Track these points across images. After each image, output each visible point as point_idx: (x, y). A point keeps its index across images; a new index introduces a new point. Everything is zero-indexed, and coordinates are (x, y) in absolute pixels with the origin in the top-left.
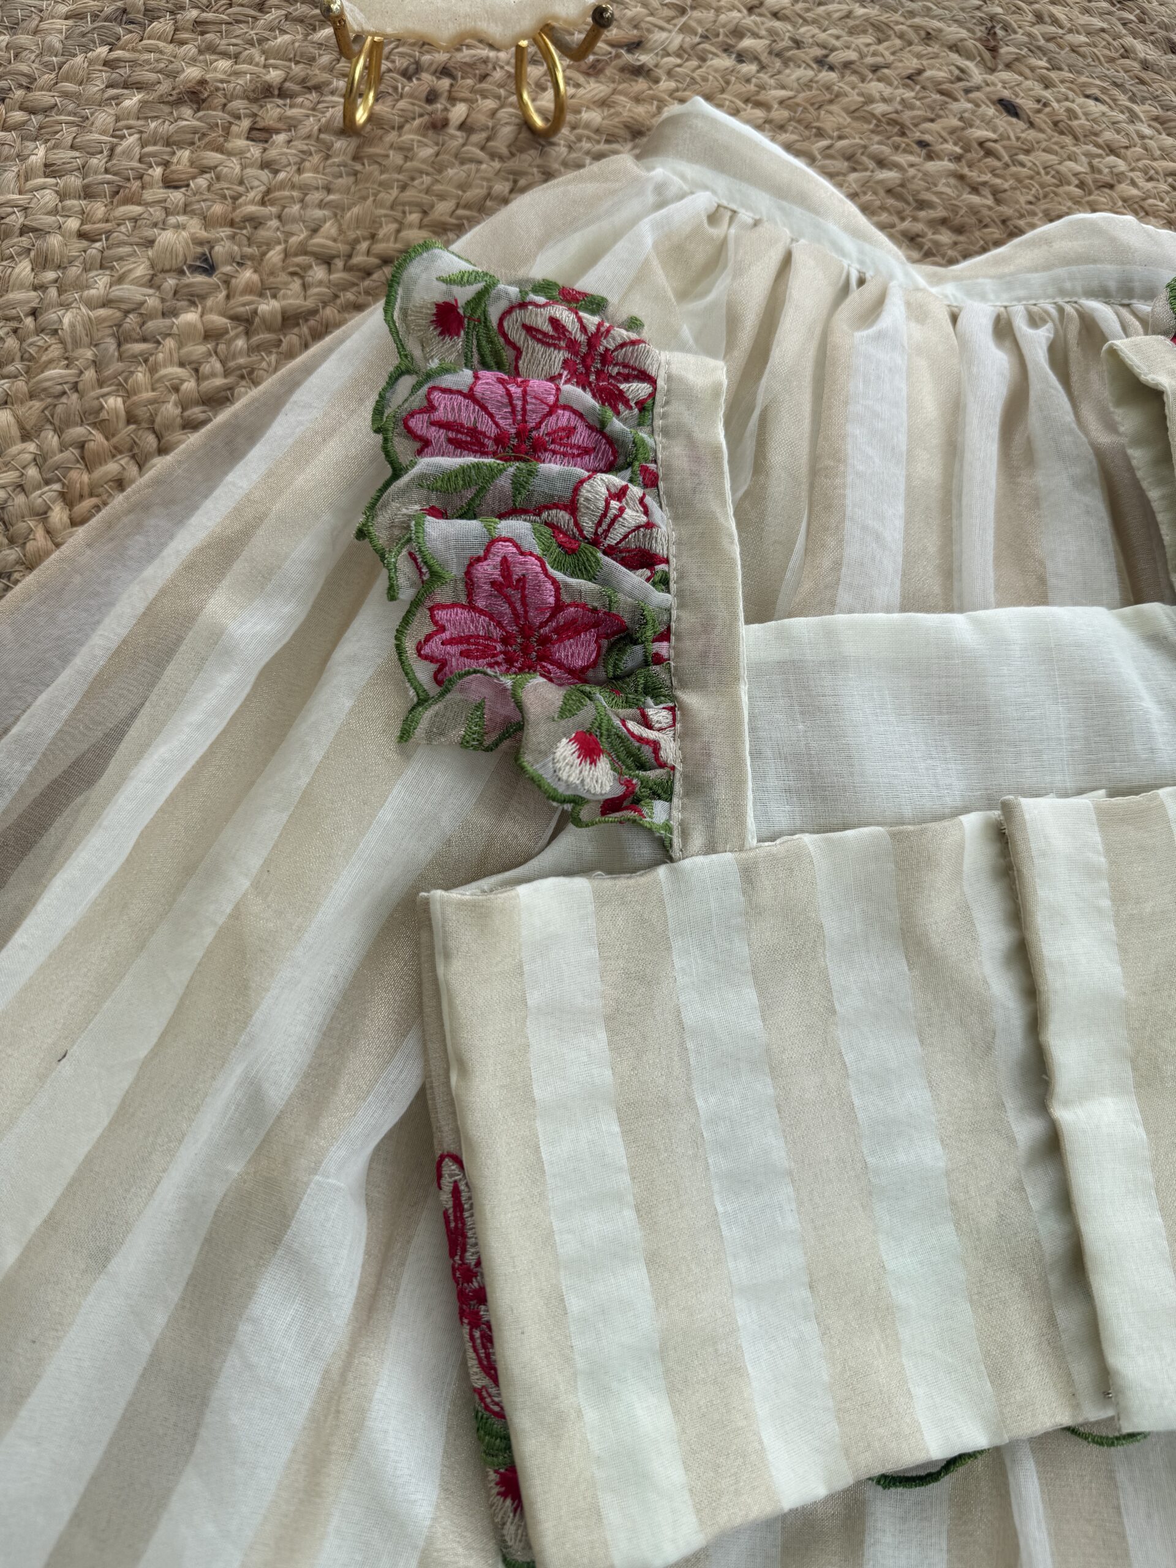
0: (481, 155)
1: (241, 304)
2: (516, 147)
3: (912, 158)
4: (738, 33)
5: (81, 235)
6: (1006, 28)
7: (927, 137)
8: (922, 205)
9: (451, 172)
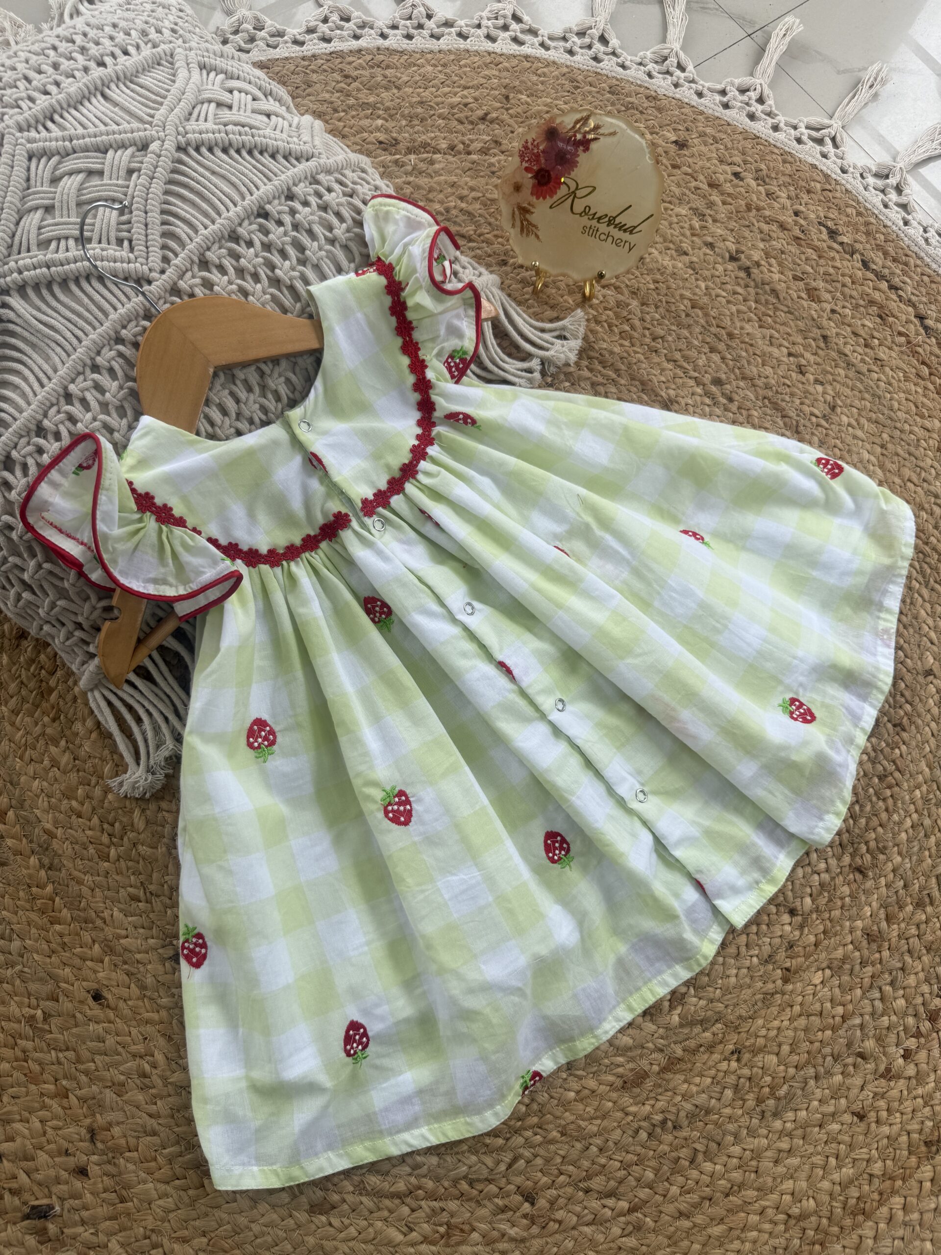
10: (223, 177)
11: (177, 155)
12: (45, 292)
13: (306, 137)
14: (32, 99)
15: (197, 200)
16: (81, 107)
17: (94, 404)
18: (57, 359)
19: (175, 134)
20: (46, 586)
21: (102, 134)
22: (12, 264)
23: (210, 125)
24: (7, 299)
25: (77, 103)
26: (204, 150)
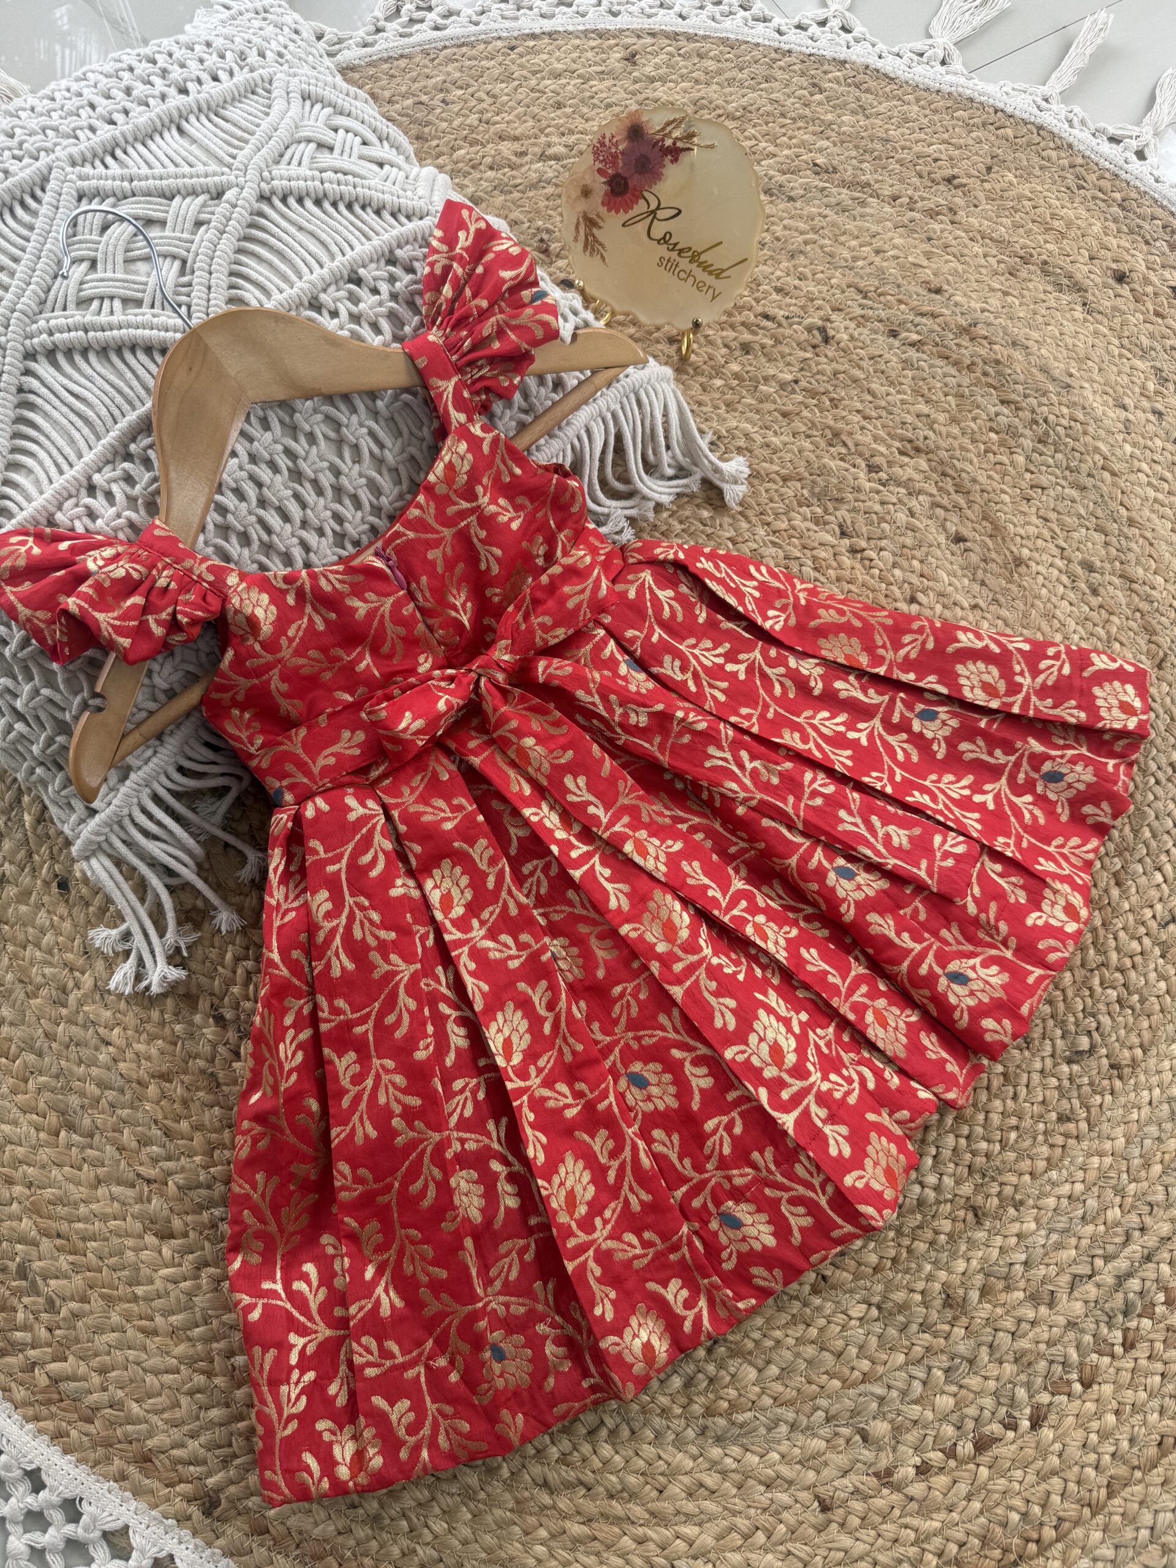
10: (312, 234)
11: (256, 206)
12: (78, 358)
13: (421, 192)
14: (93, 129)
15: (276, 261)
16: (149, 143)
17: (119, 496)
18: (82, 444)
19: (257, 179)
20: (43, 716)
21: (169, 177)
22: (42, 323)
23: (304, 171)
24: (32, 365)
25: (144, 137)
26: (291, 201)
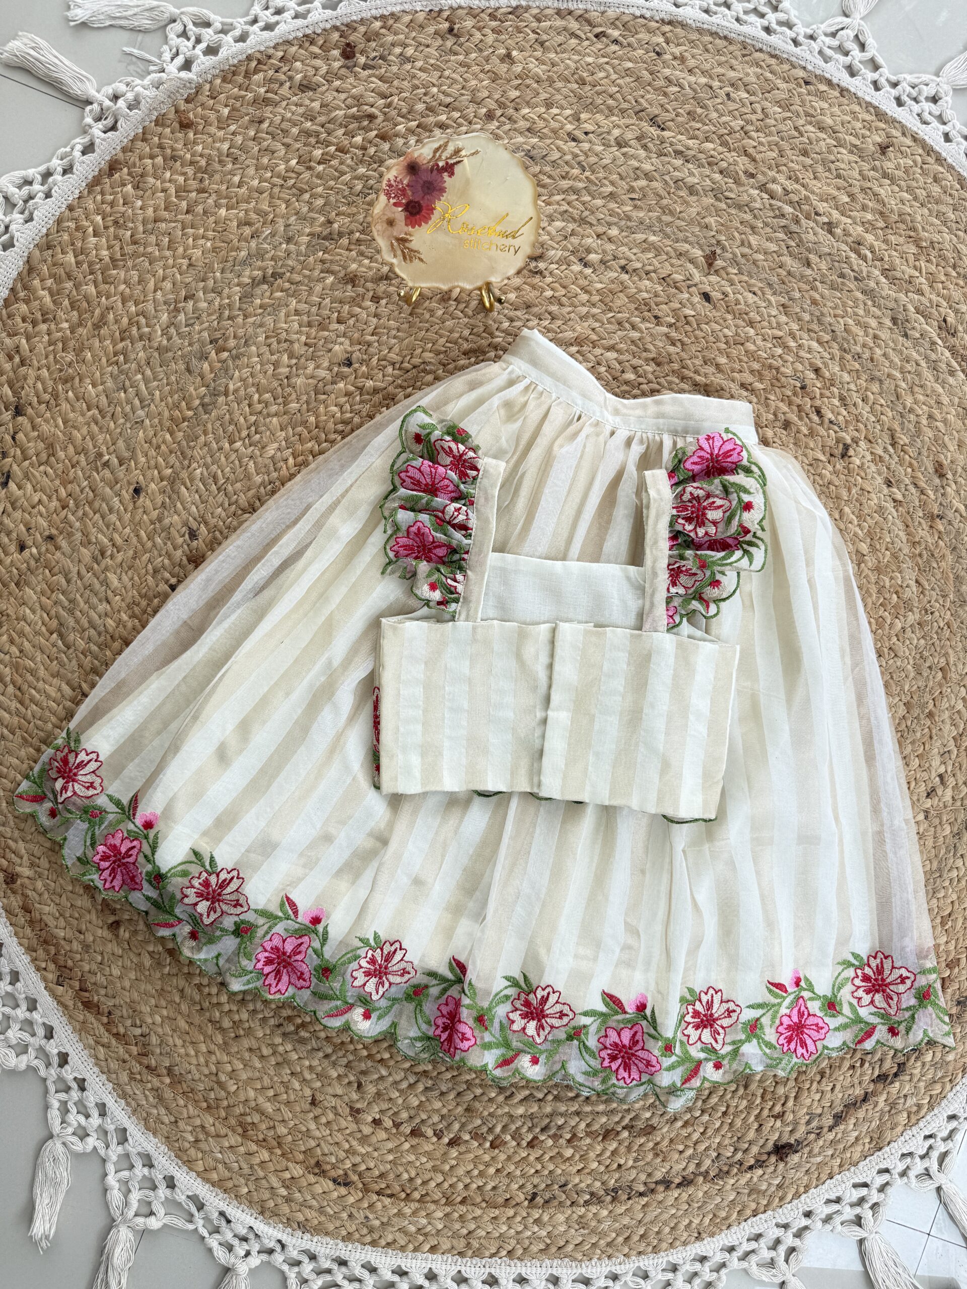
0: (461, 315)
1: (361, 382)
2: (476, 312)
3: (648, 325)
4: (589, 251)
5: (306, 344)
6: (724, 249)
7: (660, 314)
8: (646, 350)
9: (448, 323)
